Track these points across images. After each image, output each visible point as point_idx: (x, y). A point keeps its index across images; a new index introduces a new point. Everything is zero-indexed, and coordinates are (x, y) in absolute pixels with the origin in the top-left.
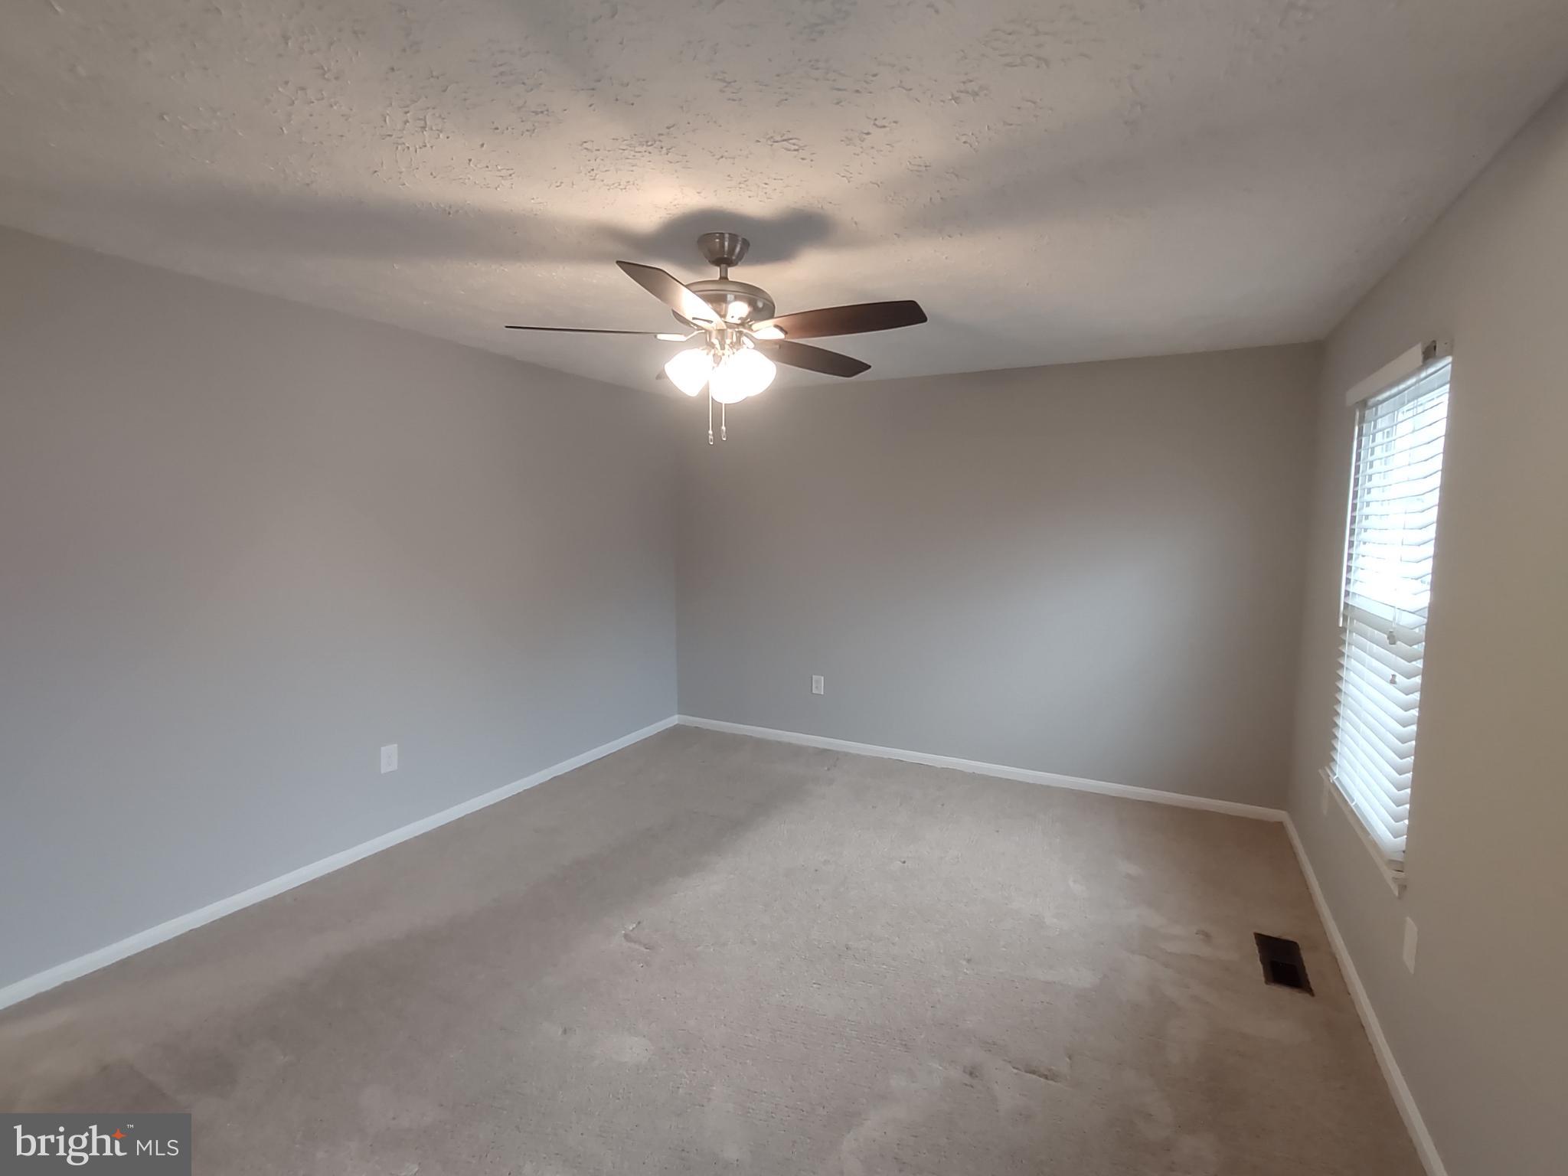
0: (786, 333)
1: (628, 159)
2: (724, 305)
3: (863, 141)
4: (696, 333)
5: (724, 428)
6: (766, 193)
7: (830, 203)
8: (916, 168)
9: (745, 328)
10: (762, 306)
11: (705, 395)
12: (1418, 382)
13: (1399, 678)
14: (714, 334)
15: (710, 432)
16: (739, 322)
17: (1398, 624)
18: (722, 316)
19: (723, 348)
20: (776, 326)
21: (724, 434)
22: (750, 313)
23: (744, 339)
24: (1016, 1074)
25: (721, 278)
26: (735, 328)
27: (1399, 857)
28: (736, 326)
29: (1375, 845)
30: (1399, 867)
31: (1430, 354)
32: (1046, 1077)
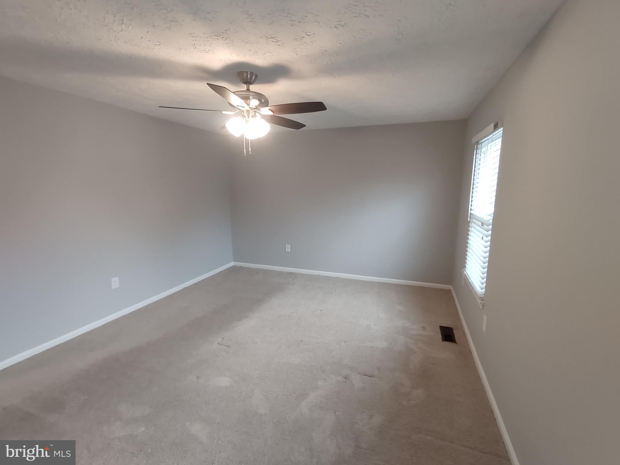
0: (273, 112)
1: (209, 41)
2: (249, 101)
3: (302, 40)
4: (238, 111)
5: (250, 149)
6: (264, 57)
7: (290, 62)
8: (322, 51)
9: (257, 110)
10: (264, 101)
11: (242, 136)
12: (492, 136)
13: (485, 238)
14: (245, 112)
15: (245, 151)
16: (255, 107)
17: (484, 219)
18: (249, 105)
19: (249, 117)
20: (270, 110)
21: (250, 152)
22: (259, 104)
23: (257, 114)
24: (361, 377)
25: (247, 90)
26: (253, 110)
27: (482, 296)
28: (253, 109)
29: (476, 293)
30: (482, 299)
31: (496, 127)
32: (370, 377)
